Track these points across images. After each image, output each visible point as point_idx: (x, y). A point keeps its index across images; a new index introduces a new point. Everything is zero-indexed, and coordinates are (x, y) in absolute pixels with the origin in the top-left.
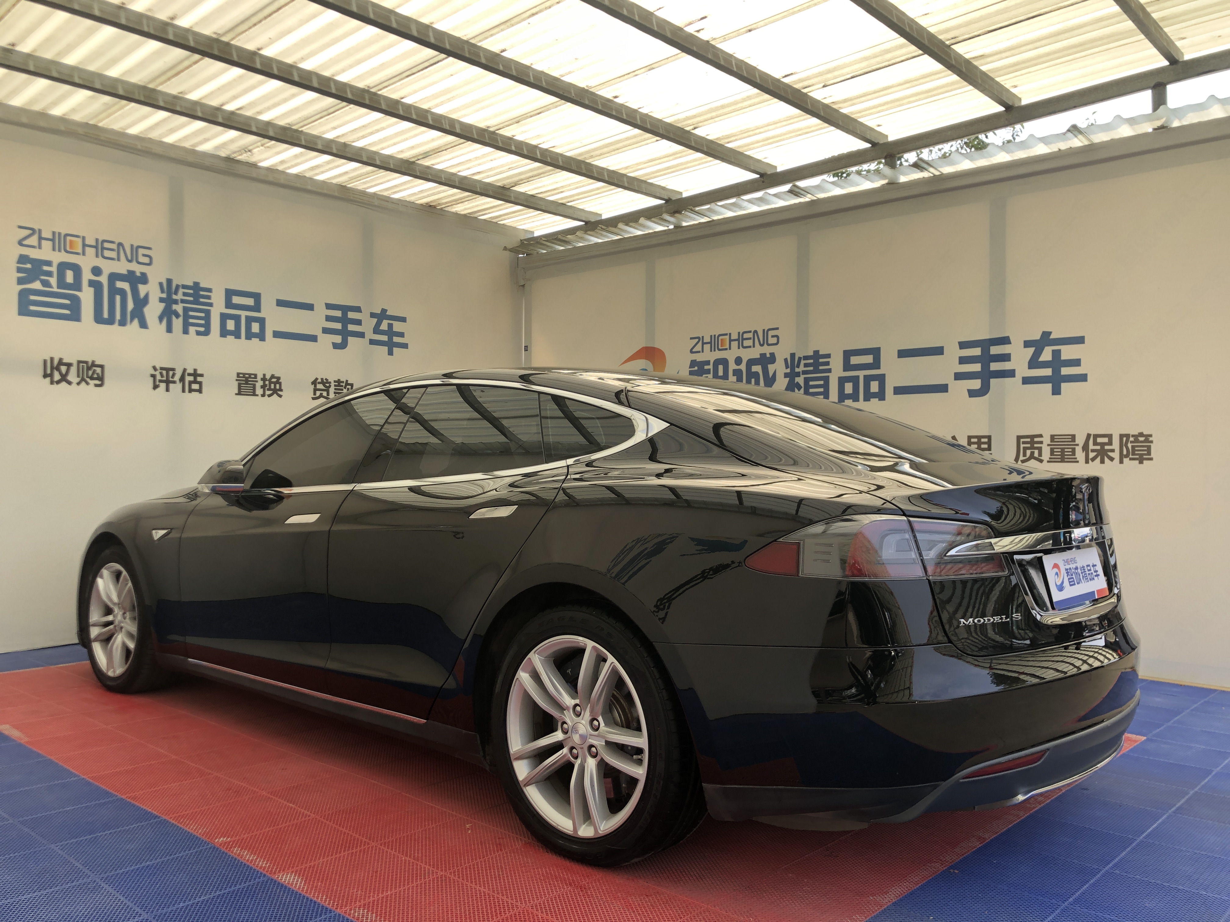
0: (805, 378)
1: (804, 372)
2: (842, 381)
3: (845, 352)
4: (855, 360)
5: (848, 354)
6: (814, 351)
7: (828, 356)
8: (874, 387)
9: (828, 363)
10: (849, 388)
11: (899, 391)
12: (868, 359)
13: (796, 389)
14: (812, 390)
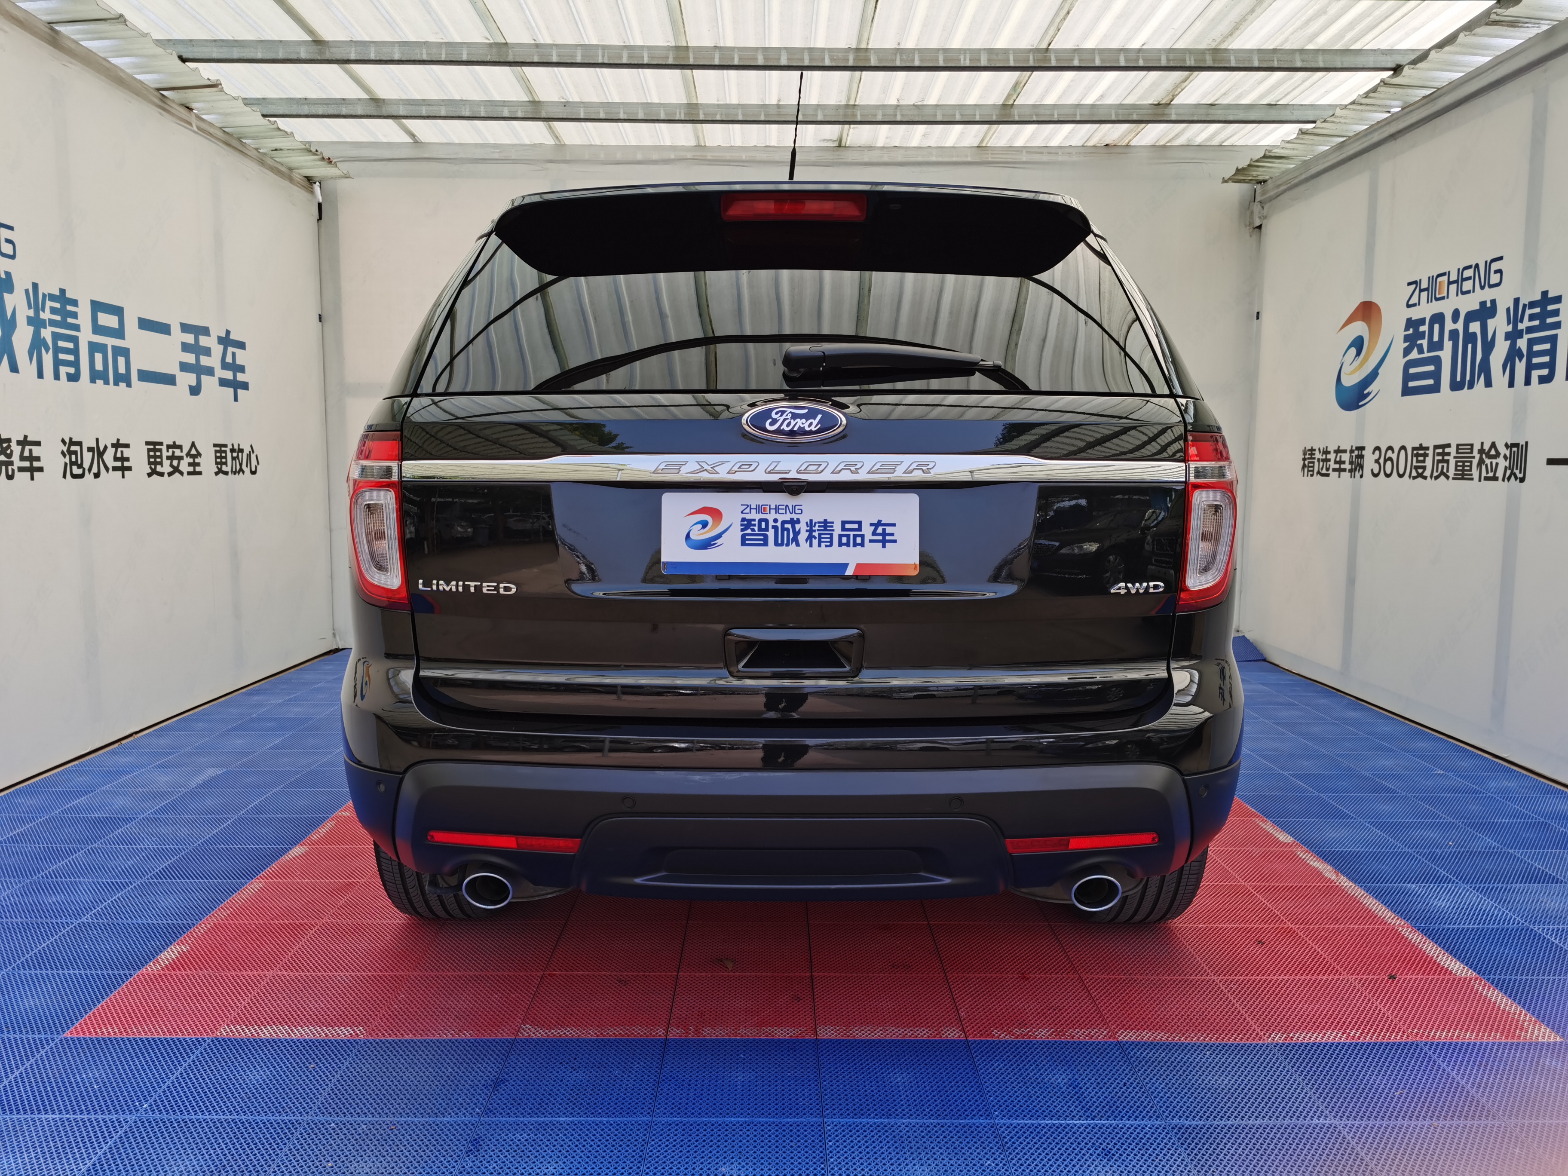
0: (1529, 340)
1: (1530, 330)
6: (1542, 293)
7: (1559, 299)
9: (1556, 313)
13: (1517, 360)
14: (1535, 360)
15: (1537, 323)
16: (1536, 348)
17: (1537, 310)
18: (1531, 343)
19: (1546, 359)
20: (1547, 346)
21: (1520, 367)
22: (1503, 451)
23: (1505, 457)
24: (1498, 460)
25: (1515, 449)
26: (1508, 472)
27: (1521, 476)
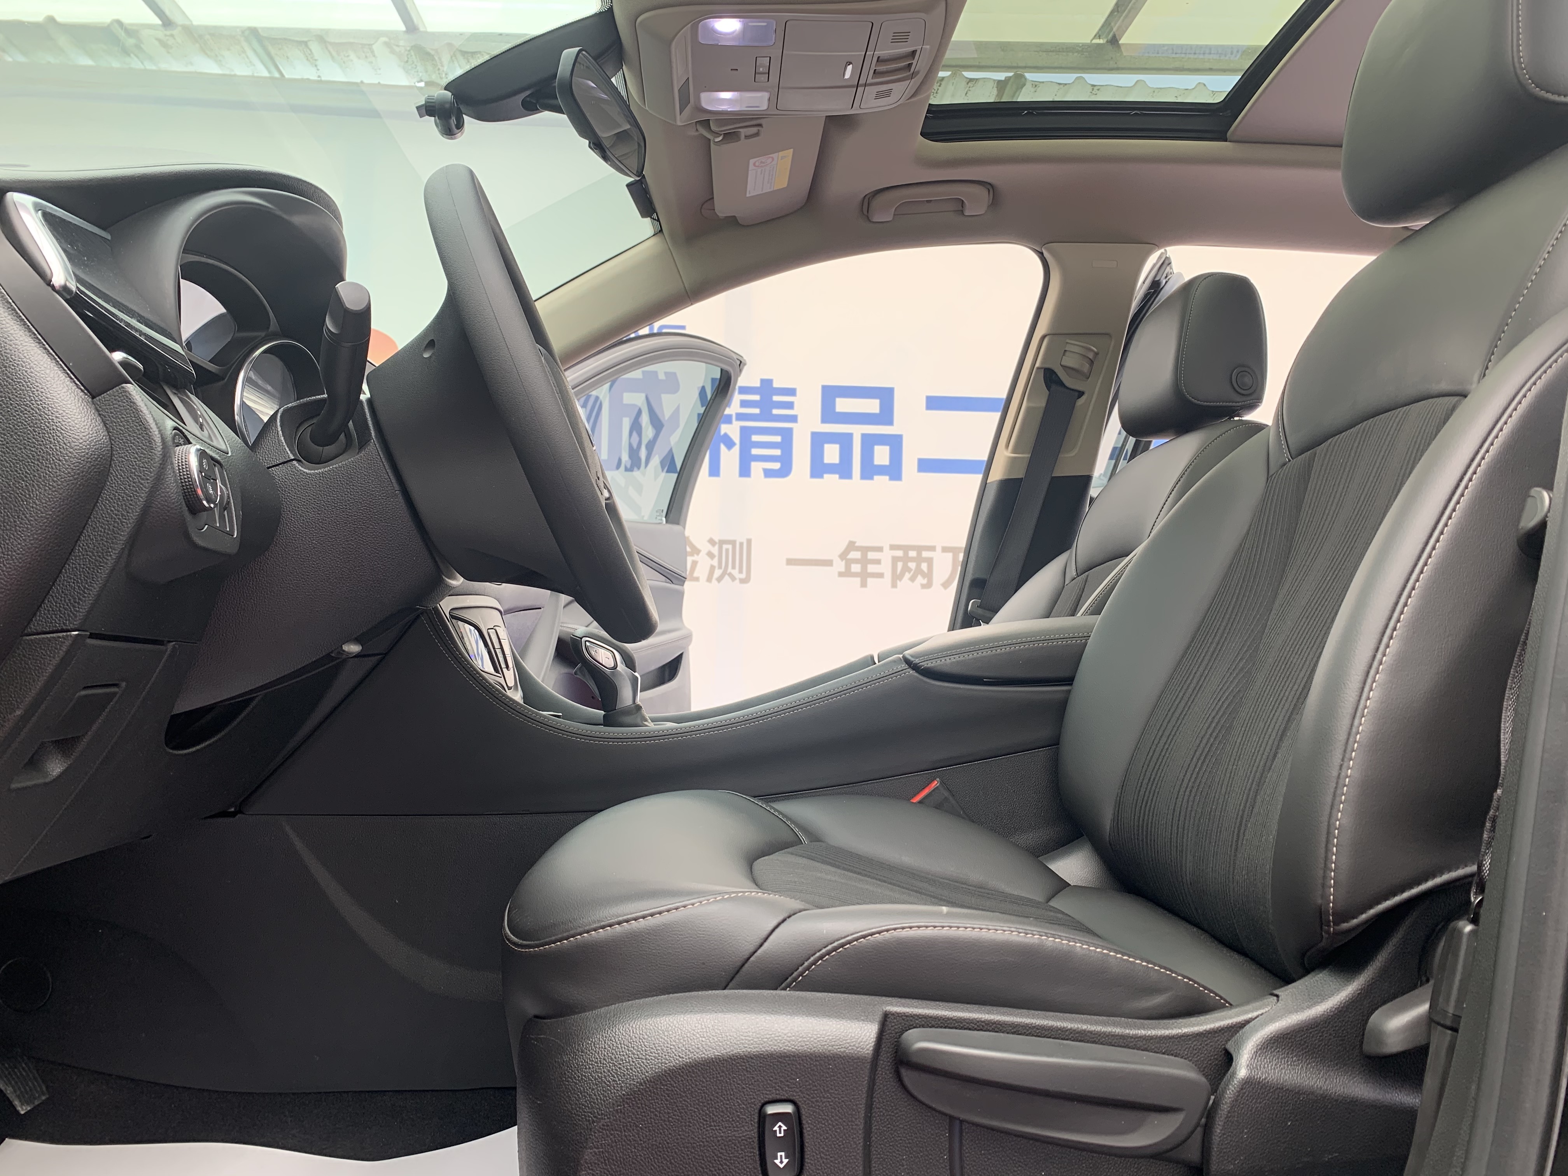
0: (743, 430)
1: (740, 417)
2: (818, 441)
3: (825, 389)
4: (843, 405)
5: (830, 394)
6: (762, 381)
7: (792, 392)
8: (882, 455)
9: (790, 406)
10: (832, 454)
11: (926, 466)
12: (872, 406)
13: (723, 447)
14: (755, 451)
15: (757, 411)
16: (755, 438)
17: (757, 398)
18: (745, 433)
19: (777, 452)
20: (778, 439)
21: (730, 458)
22: (704, 547)
23: (710, 555)
24: (695, 558)
25: (725, 547)
26: (718, 573)
27: (743, 576)
